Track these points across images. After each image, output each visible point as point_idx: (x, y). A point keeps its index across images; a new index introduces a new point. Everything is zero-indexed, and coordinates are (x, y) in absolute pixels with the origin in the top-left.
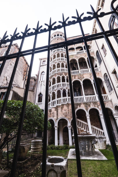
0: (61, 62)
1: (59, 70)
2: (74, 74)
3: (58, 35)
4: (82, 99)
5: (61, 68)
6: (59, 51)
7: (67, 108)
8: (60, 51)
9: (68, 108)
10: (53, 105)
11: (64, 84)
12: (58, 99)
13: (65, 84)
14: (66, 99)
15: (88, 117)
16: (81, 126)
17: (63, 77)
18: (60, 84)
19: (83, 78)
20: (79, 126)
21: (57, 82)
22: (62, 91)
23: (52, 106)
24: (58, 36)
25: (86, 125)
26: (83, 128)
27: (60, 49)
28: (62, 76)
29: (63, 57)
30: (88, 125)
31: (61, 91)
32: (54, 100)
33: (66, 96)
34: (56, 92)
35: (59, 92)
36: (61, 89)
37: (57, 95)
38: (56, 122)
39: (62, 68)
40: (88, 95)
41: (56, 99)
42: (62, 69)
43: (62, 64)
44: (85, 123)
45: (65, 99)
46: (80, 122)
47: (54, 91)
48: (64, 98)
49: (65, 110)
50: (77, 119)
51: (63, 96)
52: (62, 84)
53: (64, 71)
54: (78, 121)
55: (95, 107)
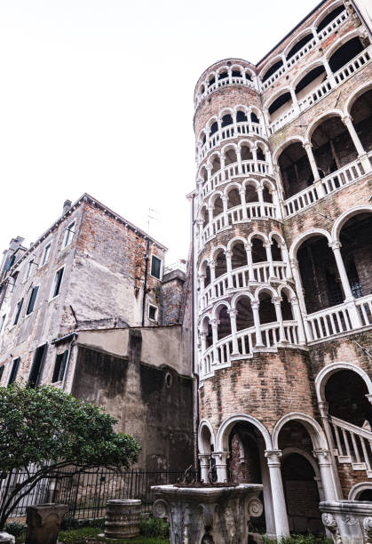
1: (253, 209)
3: (224, 75)
5: (244, 206)
6: (231, 137)
7: (256, 375)
8: (236, 134)
9: (261, 375)
11: (261, 270)
12: (242, 334)
13: (267, 269)
16: (353, 454)
17: (257, 243)
18: (247, 274)
20: (345, 454)
22: (255, 300)
24: (225, 80)
27: (236, 130)
29: (252, 158)
31: (253, 299)
32: (226, 340)
33: (275, 319)
34: (234, 306)
35: (244, 304)
37: (238, 319)
39: (251, 205)
42: (248, 210)
43: (247, 186)
45: (270, 331)
48: (267, 327)
49: (247, 386)
50: (329, 418)
51: (263, 321)
52: (255, 271)
53: (260, 215)
54: (336, 429)
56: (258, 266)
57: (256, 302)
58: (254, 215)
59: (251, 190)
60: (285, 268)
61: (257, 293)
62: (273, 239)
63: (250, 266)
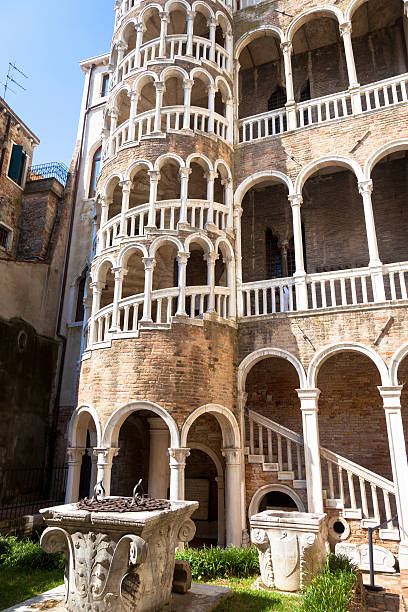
0: (189, 67)
11: (198, 211)
13: (206, 211)
14: (206, 297)
15: (309, 404)
17: (198, 170)
18: (178, 211)
21: (160, 197)
22: (183, 251)
25: (293, 444)
31: (180, 249)
32: (134, 300)
33: (205, 282)
44: (290, 435)
45: (198, 297)
50: (246, 411)
51: (190, 282)
52: (189, 210)
53: (206, 131)
54: (252, 424)
55: (358, 341)
56: (195, 203)
57: (185, 255)
58: (199, 128)
59: (200, 86)
61: (188, 241)
62: (218, 171)
63: (184, 202)
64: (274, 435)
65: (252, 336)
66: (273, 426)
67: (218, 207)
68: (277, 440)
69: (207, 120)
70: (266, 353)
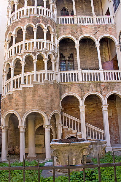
1: (31, 10)
2: (63, 23)
4: (75, 76)
5: (35, 7)
7: (45, 93)
9: (47, 93)
10: (17, 87)
11: (40, 43)
12: (27, 74)
13: (43, 43)
14: (44, 74)
15: (82, 110)
16: (68, 125)
17: (40, 29)
19: (81, 34)
20: (65, 125)
21: (26, 39)
23: (14, 87)
25: (77, 122)
26: (71, 127)
28: (37, 25)
30: (80, 124)
31: (34, 58)
32: (18, 77)
33: (44, 69)
34: (24, 60)
36: (35, 54)
37: (25, 66)
38: (21, 119)
39: (39, 8)
40: (87, 69)
41: (23, 74)
42: (38, 10)
44: (76, 120)
45: (41, 75)
46: (68, 118)
47: (20, 58)
48: (39, 72)
50: (62, 113)
51: (38, 69)
52: (37, 43)
53: (43, 14)
54: (63, 117)
55: (97, 92)
56: (39, 41)
57: (36, 60)
58: (41, 13)
60: (51, 44)
62: (48, 29)
63: (35, 40)
64: (71, 120)
65: (64, 88)
66: (70, 117)
67: (48, 42)
68: (72, 121)
69: (43, 11)
70: (69, 94)
